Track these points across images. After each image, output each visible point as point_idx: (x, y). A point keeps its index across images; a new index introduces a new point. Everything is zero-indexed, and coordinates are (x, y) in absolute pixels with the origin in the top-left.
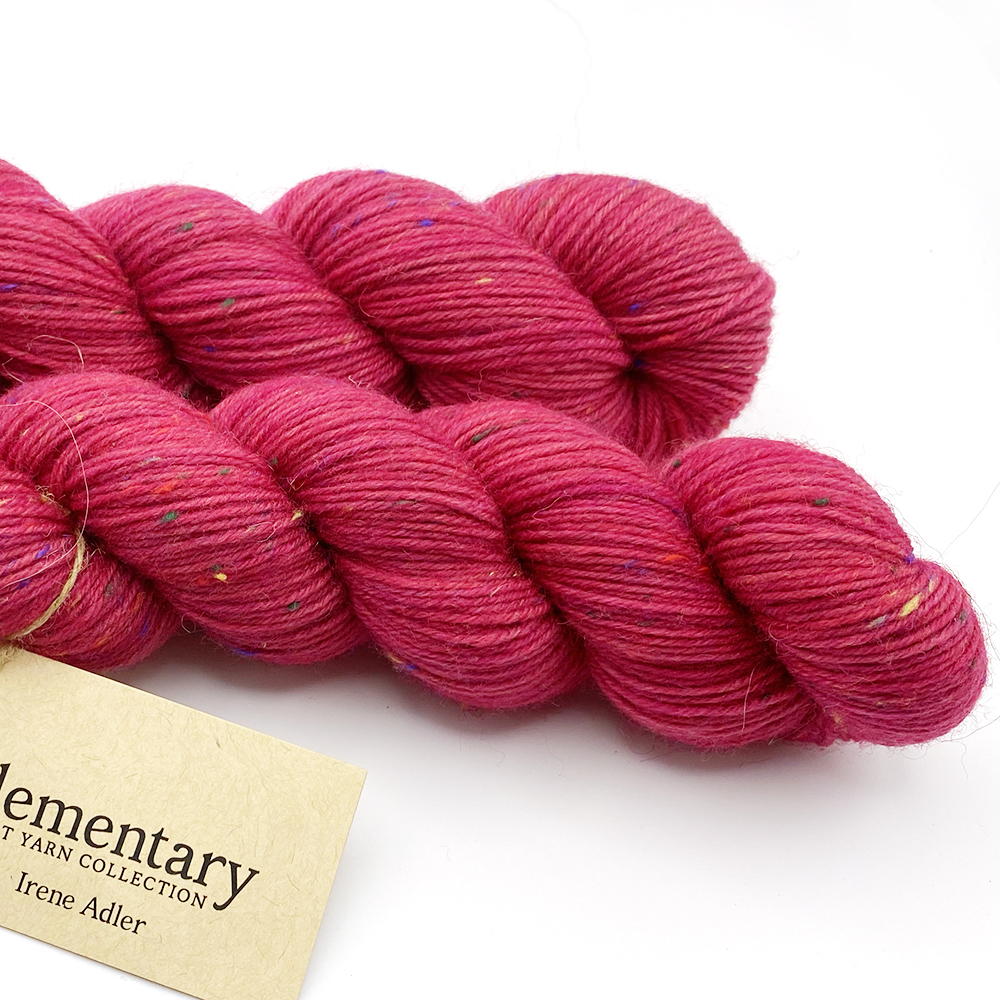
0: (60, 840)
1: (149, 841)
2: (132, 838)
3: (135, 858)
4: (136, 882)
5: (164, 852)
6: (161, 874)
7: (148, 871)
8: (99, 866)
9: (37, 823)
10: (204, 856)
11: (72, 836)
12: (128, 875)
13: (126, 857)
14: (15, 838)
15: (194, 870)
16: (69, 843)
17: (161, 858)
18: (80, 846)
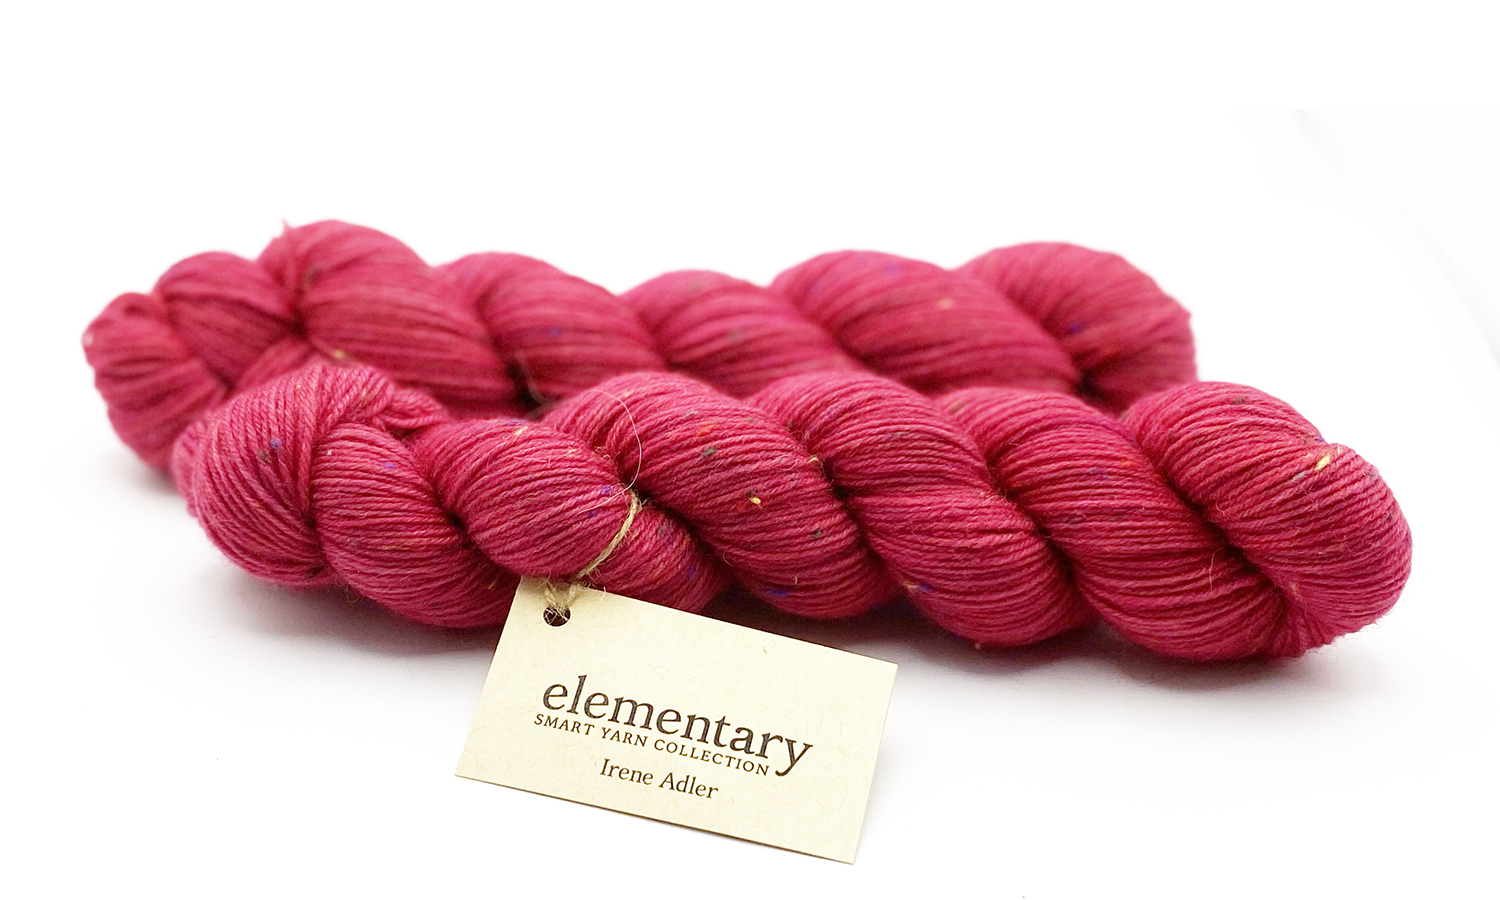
0: (635, 731)
1: (713, 728)
2: (699, 726)
3: (703, 740)
4: (705, 758)
5: (727, 736)
6: (727, 751)
7: (716, 749)
8: (672, 748)
9: (614, 719)
10: (764, 736)
11: (646, 726)
12: (699, 753)
13: (695, 739)
14: (597, 732)
15: (756, 746)
16: (644, 733)
17: (725, 738)
18: (654, 734)
